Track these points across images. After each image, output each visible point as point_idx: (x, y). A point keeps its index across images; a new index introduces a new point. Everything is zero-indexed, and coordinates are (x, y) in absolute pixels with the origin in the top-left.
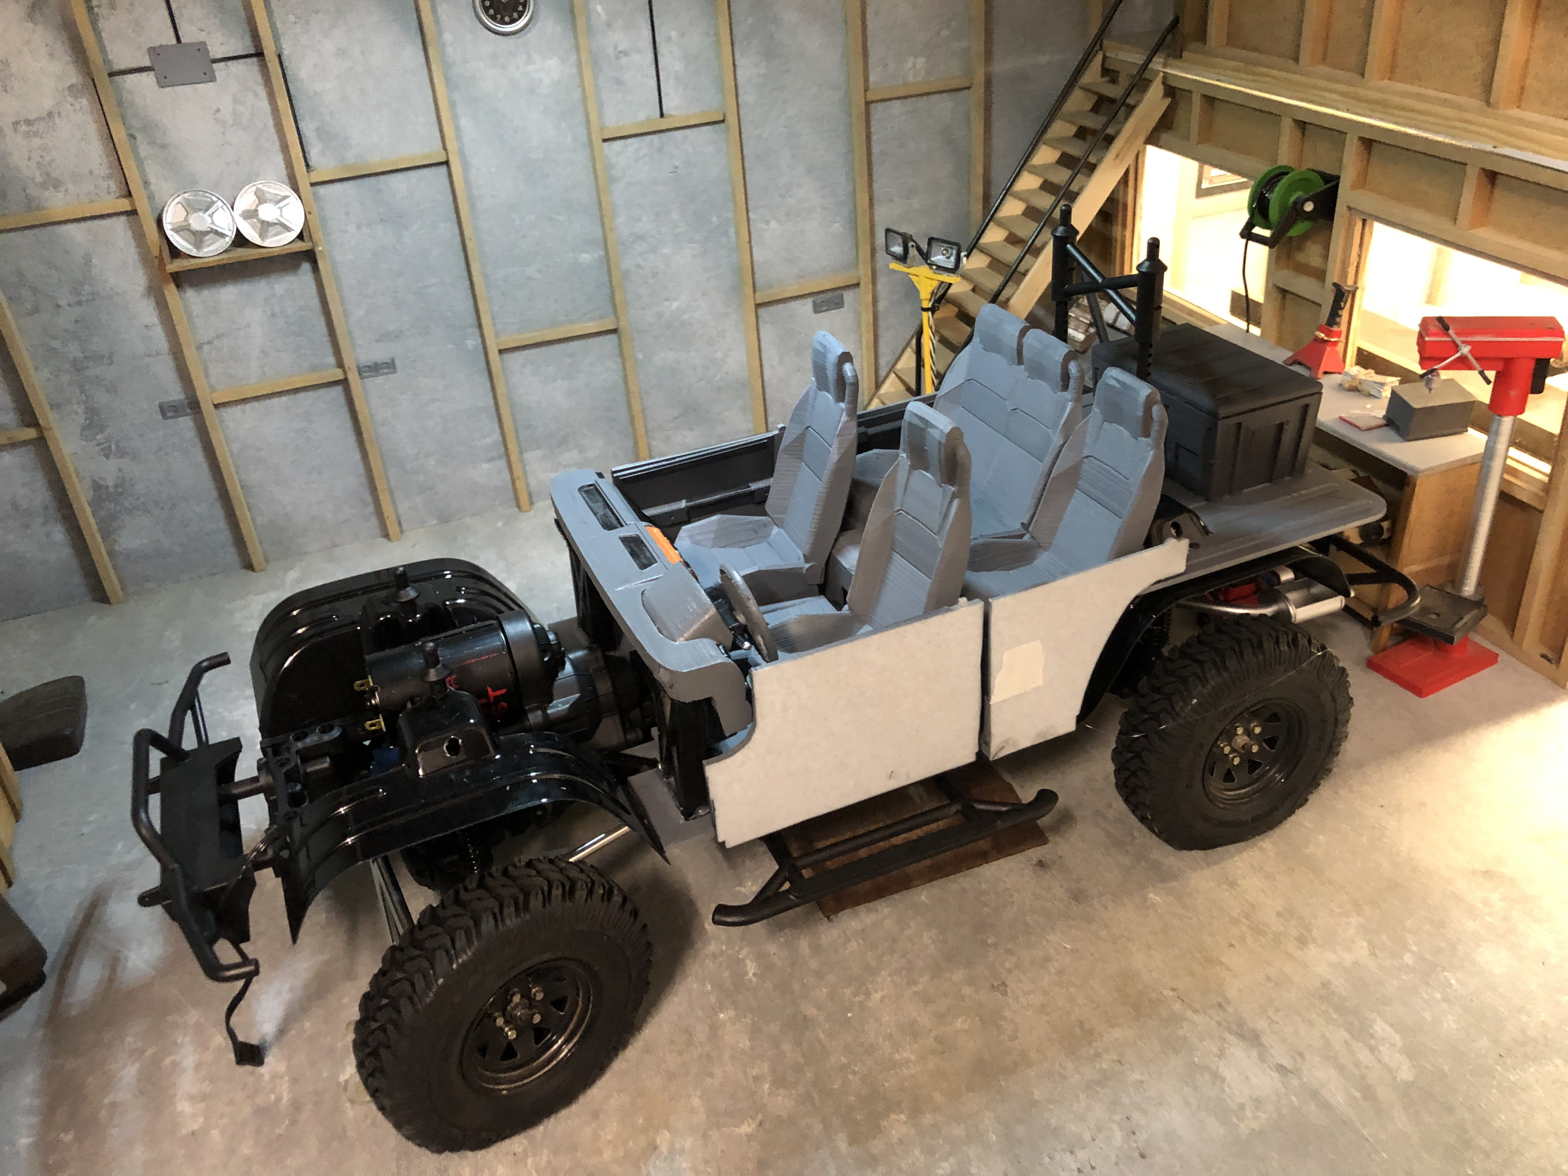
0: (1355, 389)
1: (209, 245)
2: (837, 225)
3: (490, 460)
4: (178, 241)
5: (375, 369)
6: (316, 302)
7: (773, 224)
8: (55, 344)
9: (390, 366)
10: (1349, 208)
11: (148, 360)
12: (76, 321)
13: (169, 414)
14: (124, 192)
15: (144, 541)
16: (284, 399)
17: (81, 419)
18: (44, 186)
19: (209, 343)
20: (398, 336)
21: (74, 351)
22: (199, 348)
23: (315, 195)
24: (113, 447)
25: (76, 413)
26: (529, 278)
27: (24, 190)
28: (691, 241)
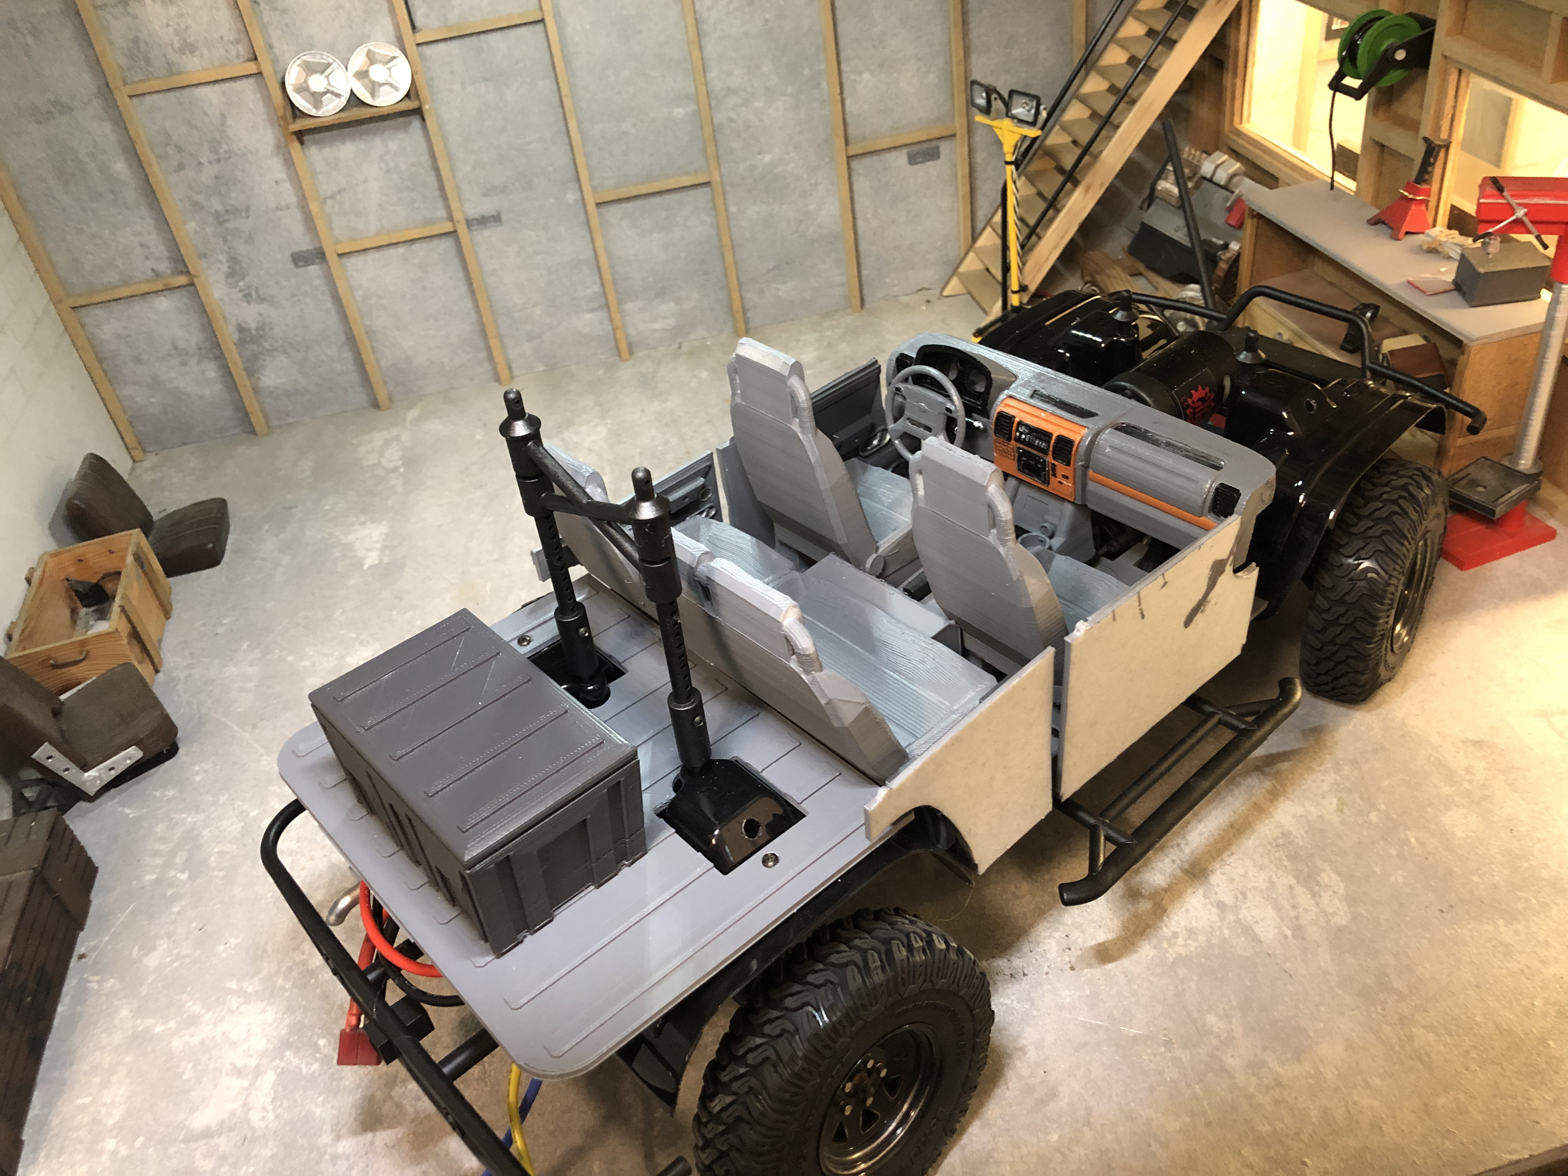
0: (1434, 251)
1: (327, 105)
2: (932, 76)
3: (592, 310)
4: (299, 101)
5: (484, 221)
6: (426, 158)
7: (866, 76)
8: (200, 198)
9: (496, 218)
10: (1445, 57)
11: (279, 213)
12: (217, 178)
13: (300, 264)
14: (252, 56)
15: (284, 380)
16: (401, 250)
17: (225, 268)
18: (182, 51)
19: (332, 197)
20: (502, 190)
21: (216, 204)
22: (323, 201)
23: (421, 55)
24: (254, 293)
25: (220, 262)
26: (626, 133)
27: (165, 55)
28: (783, 94)
